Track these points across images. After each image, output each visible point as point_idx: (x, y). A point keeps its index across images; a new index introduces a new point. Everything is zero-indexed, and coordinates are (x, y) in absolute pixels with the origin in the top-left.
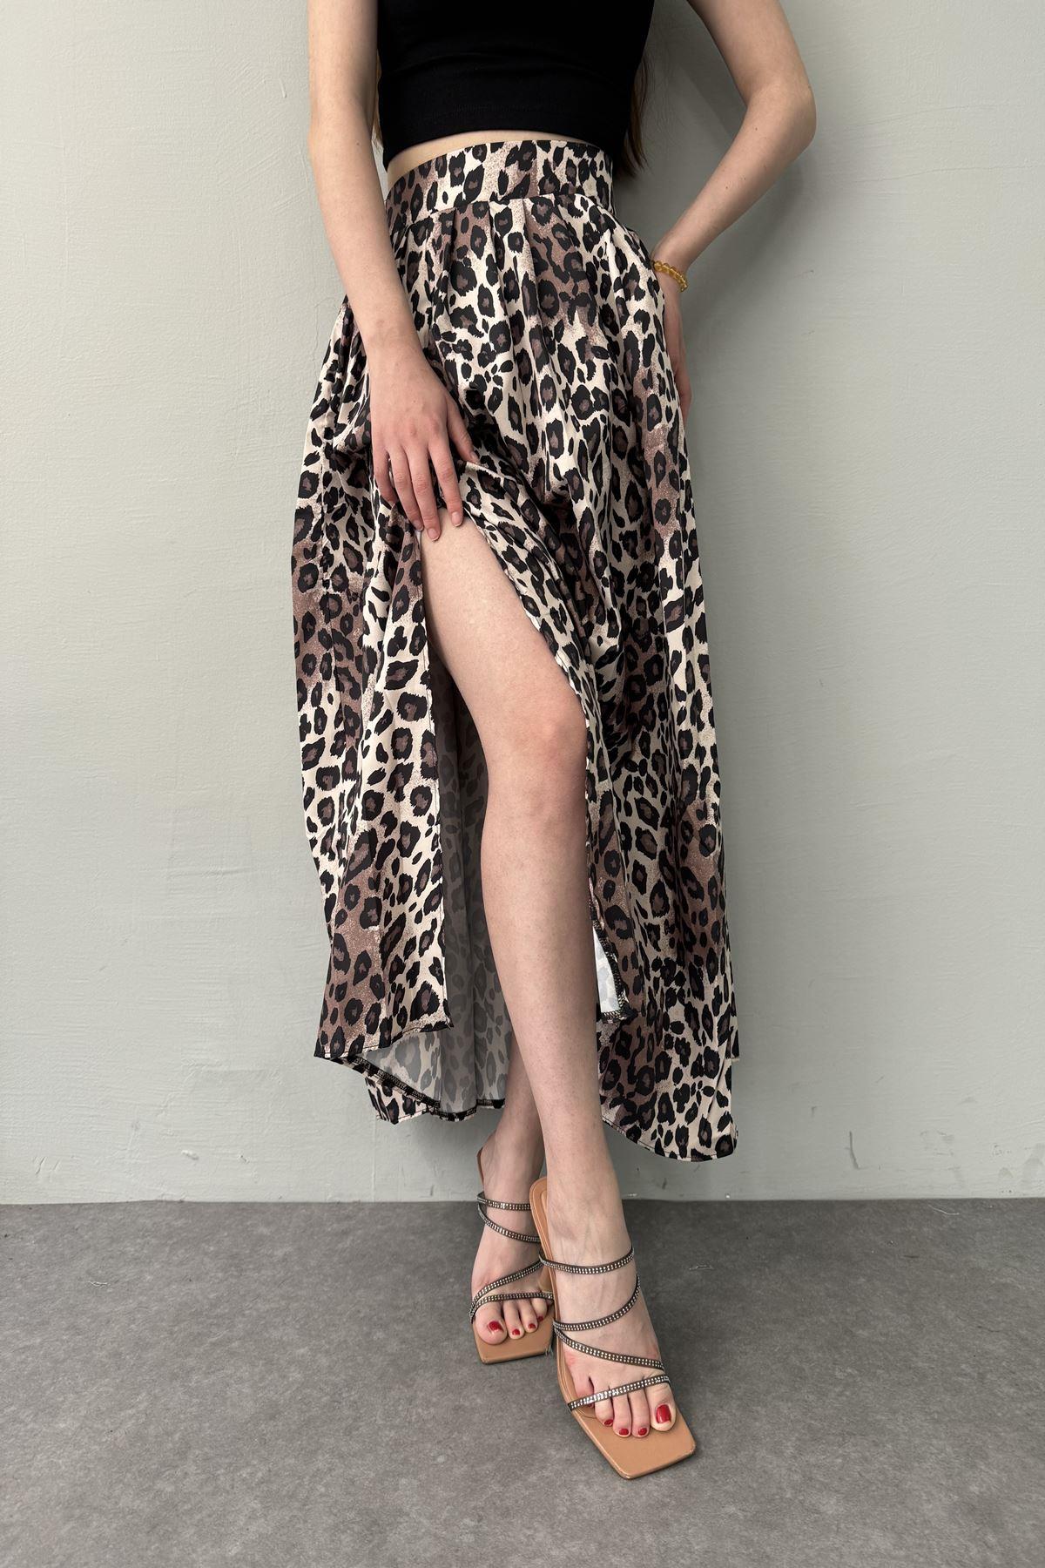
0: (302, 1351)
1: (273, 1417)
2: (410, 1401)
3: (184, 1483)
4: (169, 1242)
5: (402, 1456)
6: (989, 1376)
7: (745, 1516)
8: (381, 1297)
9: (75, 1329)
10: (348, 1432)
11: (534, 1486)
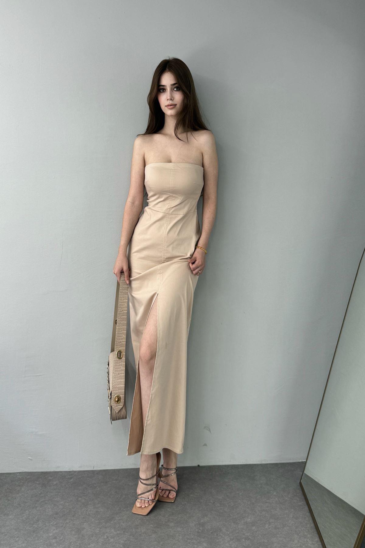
0: (62, 502)
1: (57, 514)
2: (87, 511)
3: (40, 525)
4: (27, 481)
5: (85, 520)
6: (216, 503)
7: (154, 527)
8: (80, 491)
9: (9, 500)
10: (73, 516)
11: (112, 523)
